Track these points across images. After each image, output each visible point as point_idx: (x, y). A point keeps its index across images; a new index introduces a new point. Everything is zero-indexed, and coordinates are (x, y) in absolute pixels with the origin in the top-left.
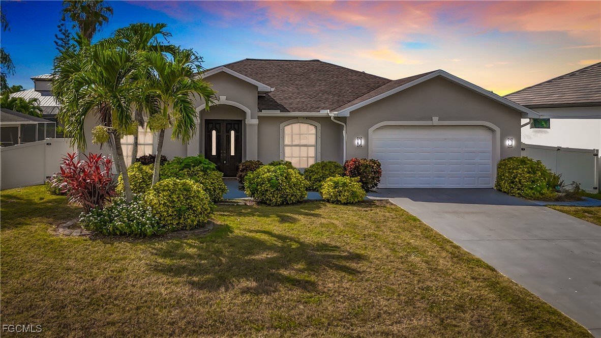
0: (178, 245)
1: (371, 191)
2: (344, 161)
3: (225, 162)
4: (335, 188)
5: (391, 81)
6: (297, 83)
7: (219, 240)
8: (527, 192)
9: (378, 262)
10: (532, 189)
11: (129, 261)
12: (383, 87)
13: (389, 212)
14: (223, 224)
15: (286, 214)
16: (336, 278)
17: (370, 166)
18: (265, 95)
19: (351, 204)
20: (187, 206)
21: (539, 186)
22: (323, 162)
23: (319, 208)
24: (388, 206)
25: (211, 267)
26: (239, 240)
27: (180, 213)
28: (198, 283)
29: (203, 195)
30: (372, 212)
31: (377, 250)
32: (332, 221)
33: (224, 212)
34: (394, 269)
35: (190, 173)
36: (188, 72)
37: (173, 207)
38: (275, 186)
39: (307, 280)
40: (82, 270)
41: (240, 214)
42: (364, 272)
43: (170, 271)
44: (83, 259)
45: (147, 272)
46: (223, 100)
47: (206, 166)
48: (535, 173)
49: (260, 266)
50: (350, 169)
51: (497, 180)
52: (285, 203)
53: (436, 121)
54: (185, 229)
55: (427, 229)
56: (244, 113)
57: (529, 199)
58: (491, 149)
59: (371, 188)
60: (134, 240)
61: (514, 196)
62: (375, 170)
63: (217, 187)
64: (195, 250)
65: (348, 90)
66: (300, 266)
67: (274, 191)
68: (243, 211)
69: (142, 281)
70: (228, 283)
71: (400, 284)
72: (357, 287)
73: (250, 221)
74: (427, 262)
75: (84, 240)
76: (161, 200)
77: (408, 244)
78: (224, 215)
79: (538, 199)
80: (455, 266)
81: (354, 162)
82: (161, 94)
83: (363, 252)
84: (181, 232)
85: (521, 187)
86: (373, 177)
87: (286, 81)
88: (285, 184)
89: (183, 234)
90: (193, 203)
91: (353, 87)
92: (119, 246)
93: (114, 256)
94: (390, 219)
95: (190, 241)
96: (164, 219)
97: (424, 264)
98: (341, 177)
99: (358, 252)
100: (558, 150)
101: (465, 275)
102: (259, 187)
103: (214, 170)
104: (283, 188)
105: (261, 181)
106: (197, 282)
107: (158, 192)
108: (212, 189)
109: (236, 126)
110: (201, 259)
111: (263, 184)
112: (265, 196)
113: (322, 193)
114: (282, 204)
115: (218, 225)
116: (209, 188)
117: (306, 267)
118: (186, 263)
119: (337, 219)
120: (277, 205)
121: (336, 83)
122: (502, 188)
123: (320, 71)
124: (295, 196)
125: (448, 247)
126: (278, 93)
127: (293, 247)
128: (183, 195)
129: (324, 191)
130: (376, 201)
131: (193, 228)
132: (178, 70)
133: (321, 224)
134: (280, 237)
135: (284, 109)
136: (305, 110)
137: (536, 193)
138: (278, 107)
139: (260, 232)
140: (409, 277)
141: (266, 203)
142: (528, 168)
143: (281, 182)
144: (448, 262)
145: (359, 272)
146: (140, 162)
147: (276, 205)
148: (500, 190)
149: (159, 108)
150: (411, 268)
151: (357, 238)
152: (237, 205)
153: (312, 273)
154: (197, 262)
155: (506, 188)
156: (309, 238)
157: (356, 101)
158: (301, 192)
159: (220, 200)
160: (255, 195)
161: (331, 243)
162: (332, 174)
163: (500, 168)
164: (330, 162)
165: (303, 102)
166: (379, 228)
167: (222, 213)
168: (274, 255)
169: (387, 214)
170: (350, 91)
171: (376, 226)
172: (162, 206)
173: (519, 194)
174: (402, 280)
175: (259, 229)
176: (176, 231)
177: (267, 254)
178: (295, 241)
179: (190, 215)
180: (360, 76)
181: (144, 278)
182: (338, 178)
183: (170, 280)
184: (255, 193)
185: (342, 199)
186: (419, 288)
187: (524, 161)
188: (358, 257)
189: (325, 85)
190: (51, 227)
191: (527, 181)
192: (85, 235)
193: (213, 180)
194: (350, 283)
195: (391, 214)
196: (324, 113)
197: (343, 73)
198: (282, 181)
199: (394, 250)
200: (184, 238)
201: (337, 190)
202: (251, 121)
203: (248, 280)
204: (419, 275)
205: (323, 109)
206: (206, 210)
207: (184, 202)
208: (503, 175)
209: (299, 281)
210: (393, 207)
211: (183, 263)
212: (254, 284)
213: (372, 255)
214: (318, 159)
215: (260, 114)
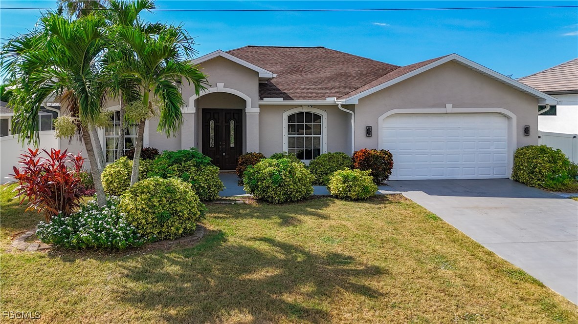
0: (157, 260)
1: (382, 184)
2: (353, 152)
3: (224, 154)
4: (344, 182)
5: (399, 67)
6: (301, 69)
7: (210, 253)
8: (548, 183)
9: (403, 279)
10: (553, 179)
11: (91, 287)
12: (391, 73)
13: (405, 209)
14: (215, 229)
15: (290, 215)
16: (353, 304)
17: (380, 157)
18: (267, 82)
19: (362, 200)
20: (171, 211)
21: (561, 177)
22: (330, 153)
23: (327, 205)
24: (402, 201)
25: (195, 292)
26: (233, 252)
27: (162, 220)
28: (176, 319)
29: (192, 196)
30: (387, 209)
31: (399, 260)
32: (344, 223)
33: (219, 213)
34: (424, 289)
35: (181, 168)
36: (172, 52)
37: (154, 213)
38: (277, 182)
39: (317, 310)
40: (25, 303)
41: (237, 216)
42: (387, 293)
43: (141, 301)
44: (31, 285)
45: (111, 303)
46: (221, 88)
47: (200, 160)
48: (556, 163)
49: (258, 290)
50: (360, 160)
51: (514, 170)
52: (289, 200)
53: (449, 108)
54: (169, 238)
55: (451, 231)
56: (244, 102)
57: (551, 190)
58: (506, 138)
59: (382, 181)
60: (104, 255)
61: (534, 187)
62: (386, 162)
63: (211, 184)
64: (178, 267)
65: (355, 77)
66: (307, 288)
67: (276, 188)
68: (241, 211)
69: (102, 316)
70: (215, 317)
71: (435, 311)
72: (381, 319)
73: (248, 225)
74: (461, 277)
75: (40, 257)
76: (139, 205)
77: (435, 251)
78: (218, 218)
79: (560, 190)
80: (496, 281)
81: (363, 153)
82: (140, 77)
83: (383, 265)
84: (164, 242)
85: (542, 177)
86: (384, 168)
87: (289, 67)
88: (288, 180)
89: (166, 244)
90: (178, 207)
91: (360, 74)
92: (82, 265)
93: (73, 279)
94: (408, 219)
95: (172, 256)
96: (143, 228)
97: (458, 280)
98: (351, 171)
99: (377, 264)
100: (574, 137)
101: (511, 294)
102: (259, 183)
103: (208, 164)
104: (286, 184)
105: (262, 176)
106: (175, 316)
107: (136, 195)
108: (206, 187)
109: (236, 116)
110: (183, 281)
111: (264, 180)
112: (266, 193)
113: (330, 188)
114: (286, 202)
115: (210, 231)
116: (203, 185)
117: (315, 289)
118: (163, 288)
119: (348, 220)
120: (280, 203)
121: (342, 69)
122: (519, 179)
123: (325, 58)
124: (300, 192)
125: (481, 254)
126: (281, 80)
127: (299, 259)
128: (165, 197)
129: (332, 186)
130: (388, 196)
131: (177, 237)
132: (159, 49)
133: (330, 226)
134: (286, 248)
135: (287, 97)
136: (310, 98)
137: (557, 183)
138: (281, 95)
139: (259, 240)
140: (444, 301)
141: (267, 201)
142: (548, 157)
143: (284, 178)
144: (485, 275)
145: (382, 295)
146: (127, 157)
147: (278, 203)
148: (516, 181)
149: (138, 94)
150: (444, 286)
151: (374, 246)
152: (235, 203)
153: (324, 298)
154: (178, 285)
155: (526, 179)
156: (317, 247)
157: (364, 88)
158: (307, 188)
159: (215, 198)
160: (256, 192)
161: (345, 253)
162: (340, 166)
163: (517, 157)
164: (337, 153)
165: (308, 89)
166: (397, 230)
167: (217, 215)
168: (276, 273)
169: (403, 211)
170: (357, 78)
171: (393, 228)
172: (139, 212)
173: (539, 184)
174: (437, 304)
175: (259, 235)
176: (157, 241)
177: (267, 272)
178: (301, 252)
179: (175, 222)
180: (367, 62)
181: (106, 313)
182: (347, 171)
183: (139, 315)
184: (255, 190)
185: (352, 194)
186: (459, 316)
187: (544, 150)
189: (330, 72)
190: (5, 239)
191: (548, 171)
192: (44, 249)
193: (208, 176)
194: (372, 312)
195: (408, 212)
196: (331, 100)
197: (348, 60)
198: (285, 176)
199: (418, 260)
200: (166, 251)
201: (346, 185)
202: (252, 111)
203: (241, 311)
204: (456, 296)
205: (329, 96)
206: (195, 215)
207: (167, 206)
208: (522, 165)
209: (307, 311)
210: (408, 203)
211: (160, 287)
212: (250, 318)
213: (395, 269)
214: (324, 150)
215: (261, 102)
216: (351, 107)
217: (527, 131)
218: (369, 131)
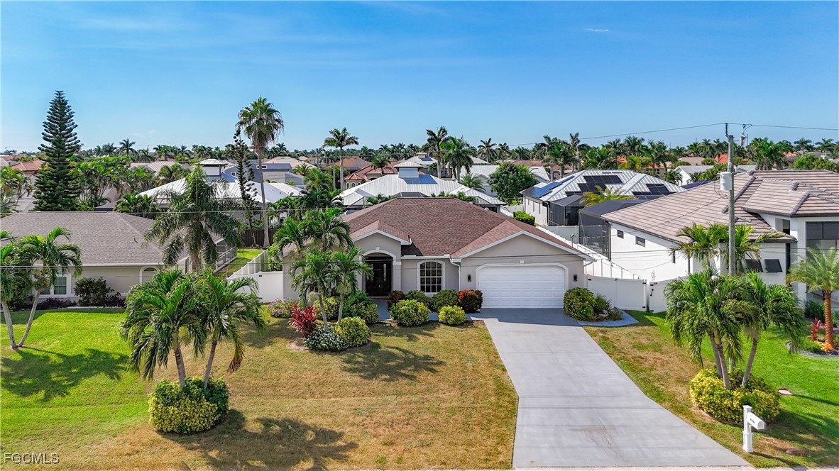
0: (353, 356)
1: (473, 314)
2: (459, 291)
3: (379, 286)
4: (447, 314)
7: (374, 353)
8: (577, 315)
9: (449, 366)
10: (581, 313)
15: (413, 334)
17: (475, 296)
18: (406, 247)
19: (454, 326)
20: (357, 334)
21: (585, 311)
23: (434, 328)
25: (369, 368)
26: (384, 353)
29: (365, 326)
31: (453, 359)
32: (438, 339)
37: (350, 335)
41: (387, 334)
42: (440, 371)
43: (351, 370)
46: (378, 250)
49: (392, 368)
52: (414, 325)
53: (522, 263)
54: (357, 346)
56: (392, 258)
57: (579, 320)
59: (473, 312)
60: (333, 353)
61: (571, 317)
62: (478, 298)
64: (362, 359)
66: (411, 368)
67: (407, 318)
68: (389, 331)
70: (377, 376)
73: (391, 340)
75: (307, 353)
78: (377, 335)
81: (464, 293)
85: (575, 311)
89: (355, 349)
90: (360, 332)
92: (325, 356)
93: (324, 362)
95: (359, 354)
96: (346, 341)
99: (443, 360)
100: (616, 280)
103: (371, 303)
106: (363, 375)
110: (365, 364)
112: (402, 321)
113: (439, 316)
114: (413, 326)
115: (374, 343)
117: (413, 368)
118: (358, 366)
120: (410, 326)
124: (421, 320)
125: (493, 357)
128: (354, 328)
130: (475, 321)
131: (360, 346)
133: (431, 341)
134: (405, 352)
135: (419, 254)
136: (434, 255)
141: (403, 325)
145: (438, 371)
151: (446, 352)
152: (386, 326)
153: (416, 371)
154: (363, 365)
155: (567, 311)
159: (375, 323)
160: (396, 319)
162: (447, 303)
164: (450, 291)
167: (377, 333)
168: (400, 362)
172: (344, 335)
176: (352, 347)
177: (396, 362)
179: (359, 339)
182: (449, 308)
183: (351, 374)
185: (450, 322)
188: (440, 363)
190: (287, 344)
191: (579, 307)
192: (307, 350)
196: (446, 256)
200: (356, 352)
201: (447, 316)
202: (396, 264)
203: (386, 375)
206: (367, 335)
207: (355, 332)
210: (482, 327)
211: (356, 366)
212: (388, 377)
213: (449, 362)
214: (443, 288)
215: (403, 258)
216: (459, 263)
217: (575, 278)
218: (469, 278)
